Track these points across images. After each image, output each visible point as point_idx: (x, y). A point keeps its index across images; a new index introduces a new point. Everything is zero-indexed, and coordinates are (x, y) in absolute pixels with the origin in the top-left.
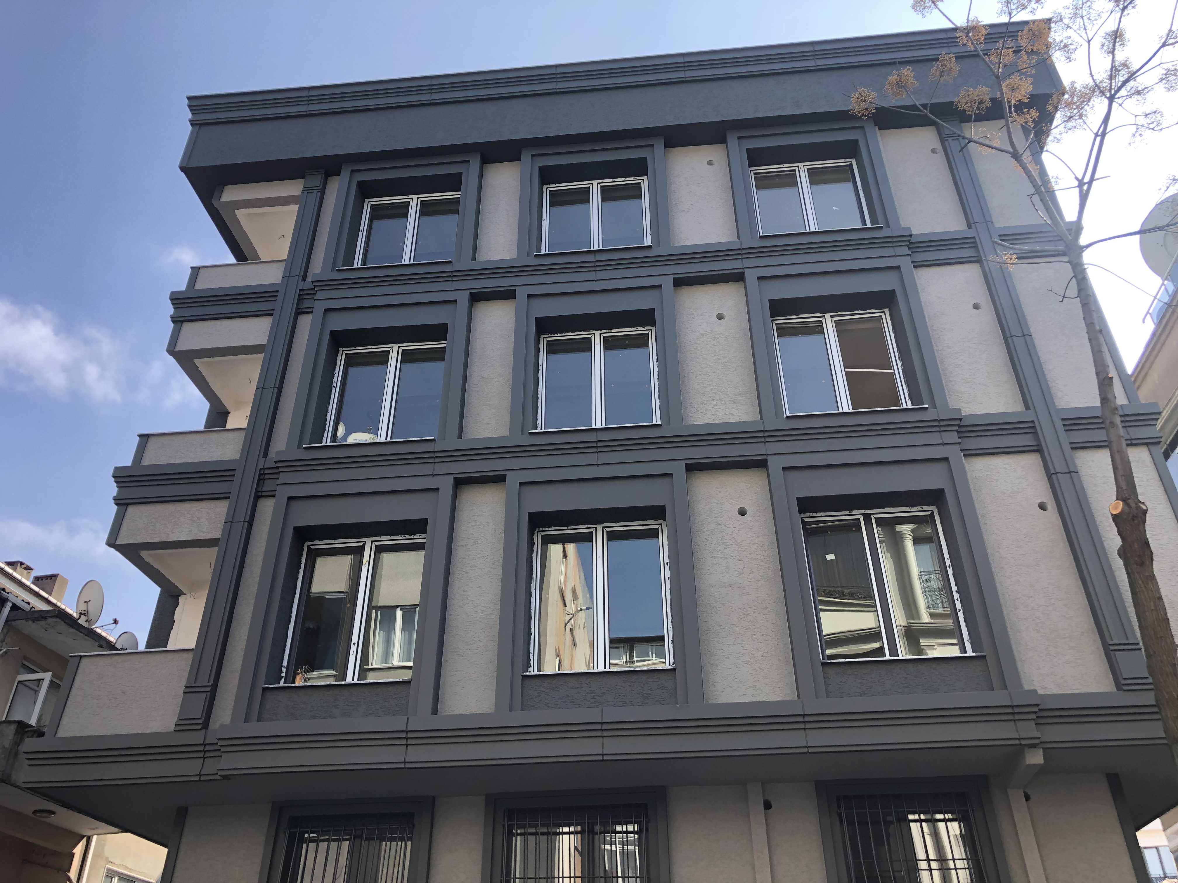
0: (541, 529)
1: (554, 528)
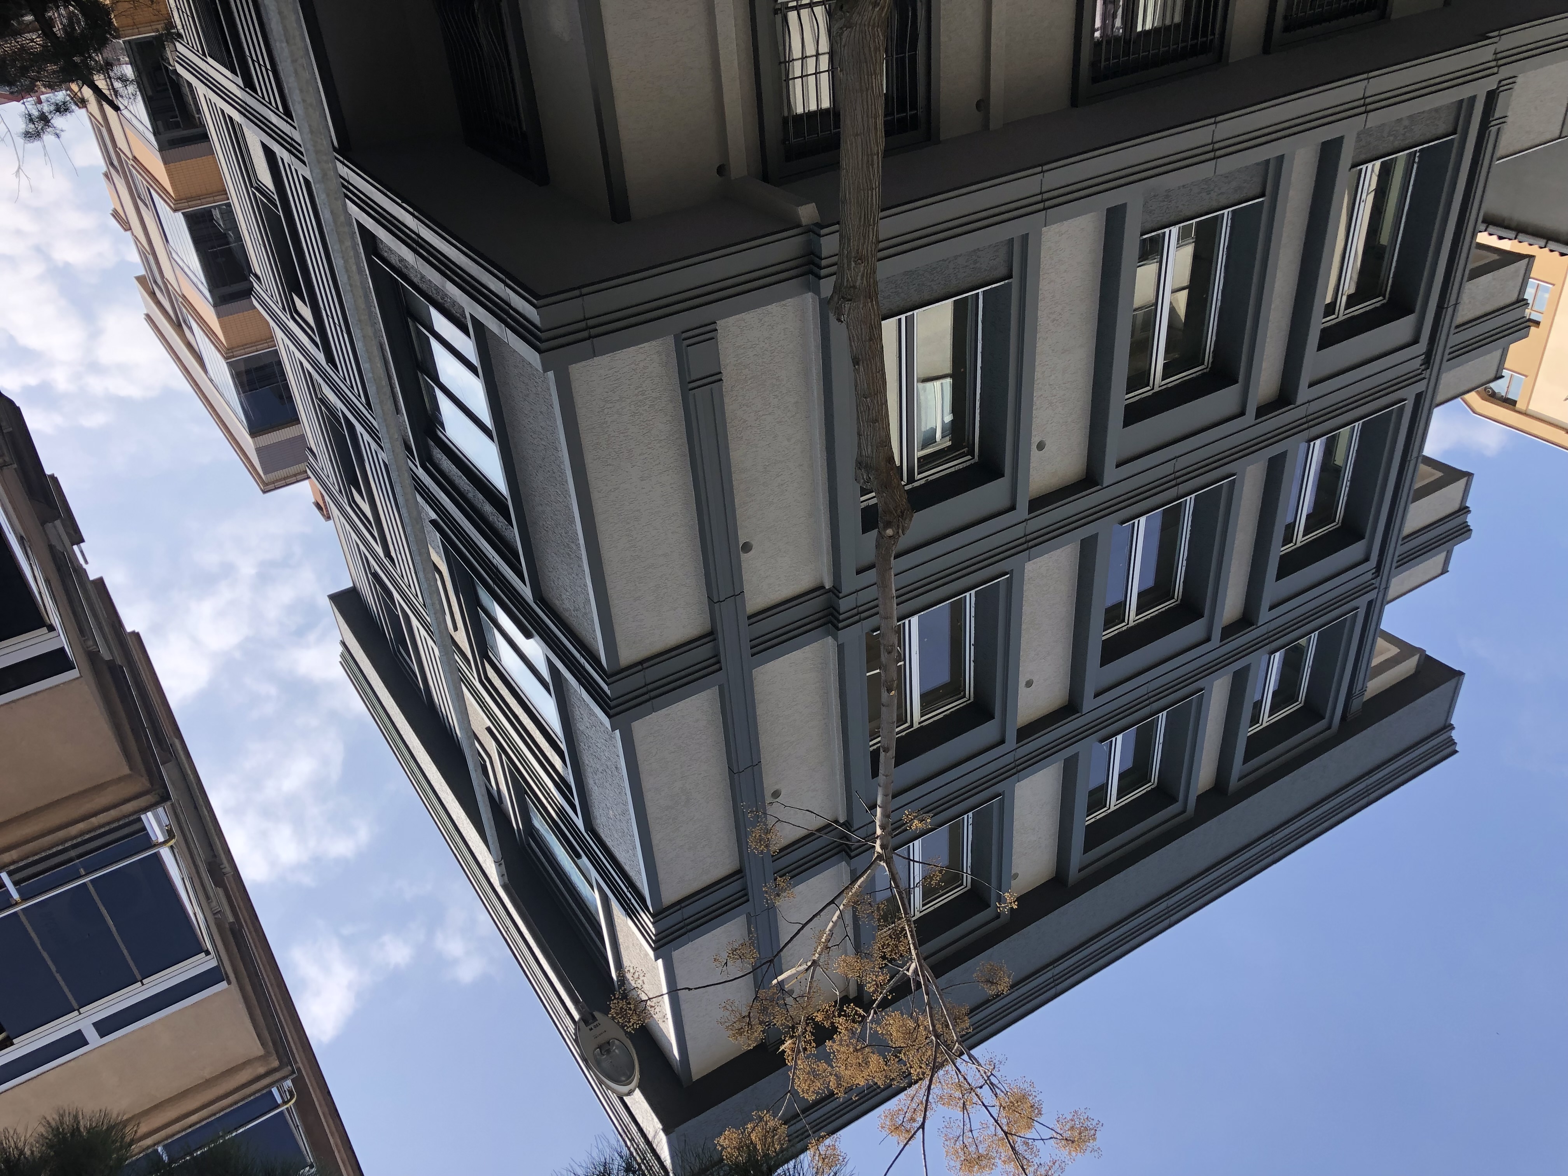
0: (1205, 371)
1: (1194, 375)
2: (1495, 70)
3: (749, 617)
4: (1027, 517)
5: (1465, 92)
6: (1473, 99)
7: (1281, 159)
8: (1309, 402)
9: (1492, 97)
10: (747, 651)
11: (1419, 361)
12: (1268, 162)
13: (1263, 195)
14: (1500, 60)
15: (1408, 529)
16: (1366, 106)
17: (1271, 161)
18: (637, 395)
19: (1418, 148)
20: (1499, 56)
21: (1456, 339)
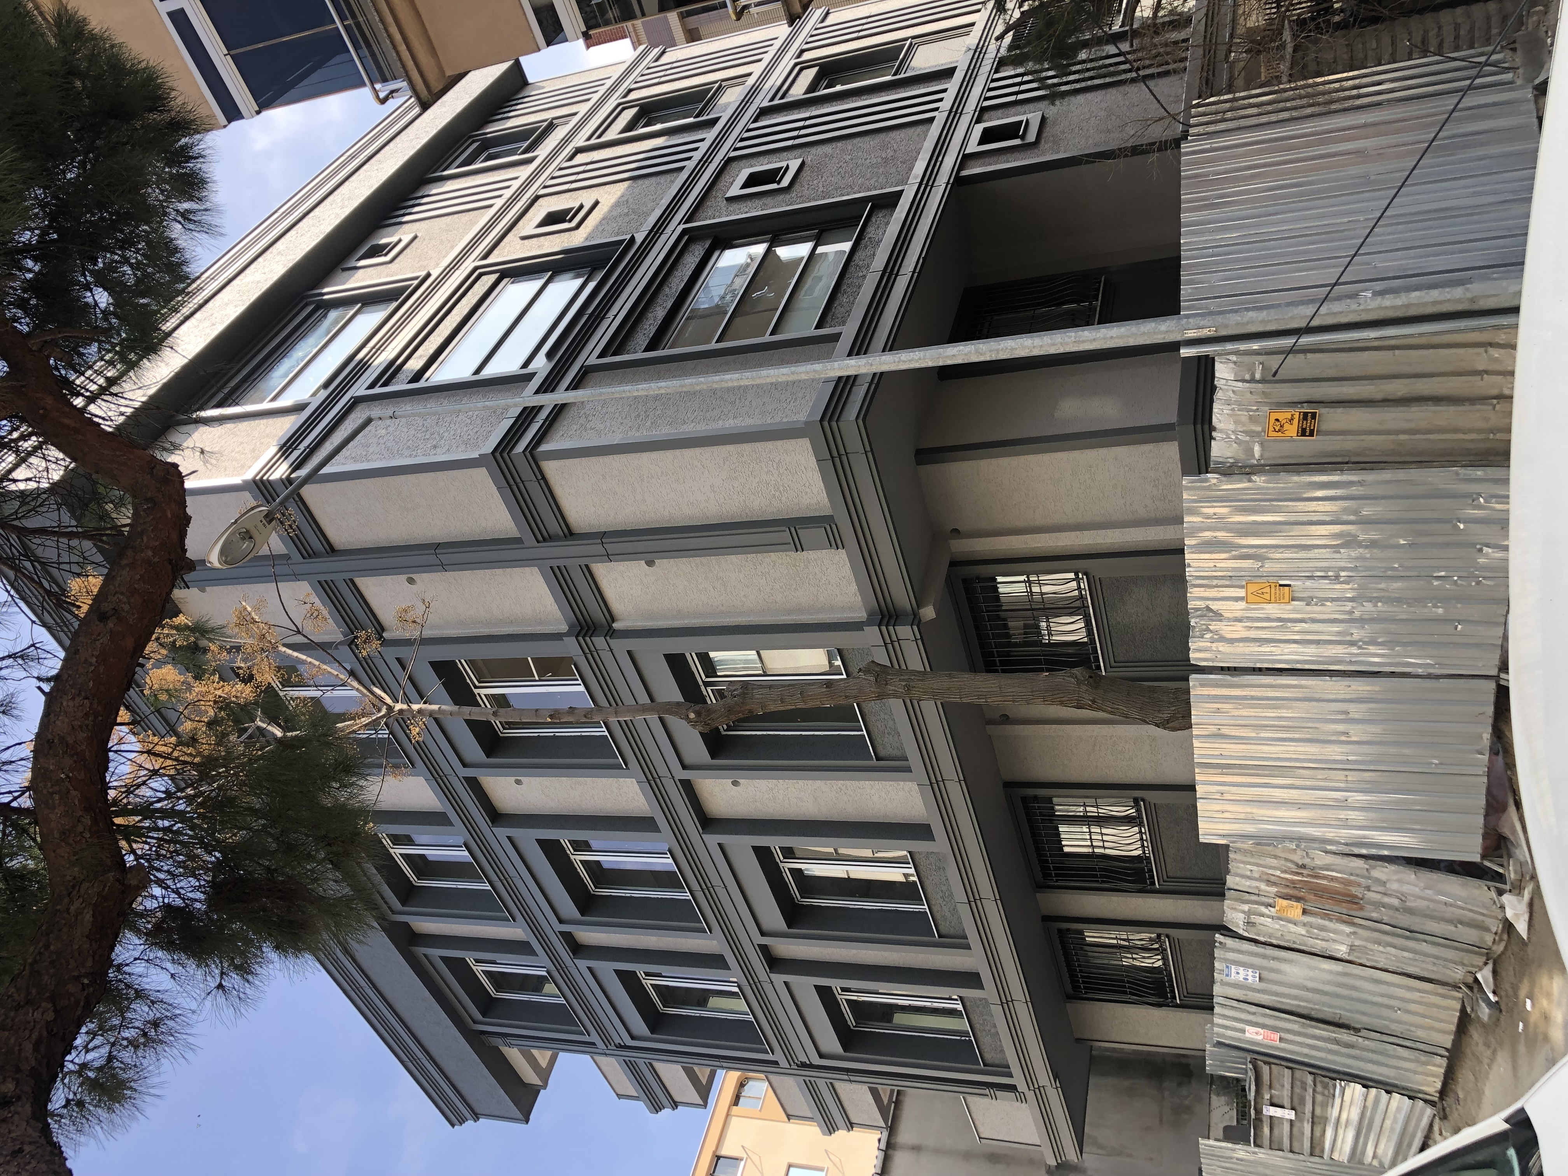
0: (797, 901)
1: (791, 890)
2: (1032, 1088)
3: (587, 566)
4: (677, 778)
5: (1016, 1069)
6: (1010, 1076)
7: (968, 947)
8: (772, 982)
9: (1012, 1088)
10: (555, 563)
11: (804, 1059)
12: (966, 938)
13: (940, 936)
14: (1039, 1092)
15: (658, 1065)
16: (1006, 1002)
17: (965, 941)
18: (783, 486)
19: (972, 1039)
20: (1042, 1089)
21: (821, 1083)
